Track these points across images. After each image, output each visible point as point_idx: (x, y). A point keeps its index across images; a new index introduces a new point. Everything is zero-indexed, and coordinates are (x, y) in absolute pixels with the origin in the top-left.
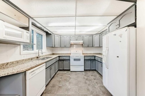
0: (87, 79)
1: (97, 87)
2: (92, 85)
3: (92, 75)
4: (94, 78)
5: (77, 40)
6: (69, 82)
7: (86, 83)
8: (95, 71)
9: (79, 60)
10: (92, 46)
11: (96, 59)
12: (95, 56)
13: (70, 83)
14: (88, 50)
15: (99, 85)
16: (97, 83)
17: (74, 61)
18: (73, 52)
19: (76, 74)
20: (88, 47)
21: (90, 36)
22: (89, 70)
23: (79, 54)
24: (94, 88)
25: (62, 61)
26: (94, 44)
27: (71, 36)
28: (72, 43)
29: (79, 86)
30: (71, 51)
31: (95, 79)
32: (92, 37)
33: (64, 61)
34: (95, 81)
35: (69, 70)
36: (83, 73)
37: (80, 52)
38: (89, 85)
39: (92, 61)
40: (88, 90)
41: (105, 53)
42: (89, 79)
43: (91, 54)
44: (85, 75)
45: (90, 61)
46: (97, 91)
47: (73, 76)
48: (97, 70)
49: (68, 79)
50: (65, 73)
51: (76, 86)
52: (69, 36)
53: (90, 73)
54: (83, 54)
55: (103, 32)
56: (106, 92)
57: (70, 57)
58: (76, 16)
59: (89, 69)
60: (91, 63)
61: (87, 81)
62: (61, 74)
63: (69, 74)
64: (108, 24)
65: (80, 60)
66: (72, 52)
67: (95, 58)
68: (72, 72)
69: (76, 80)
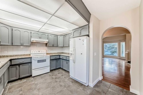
0: (56, 78)
1: (66, 81)
2: (63, 80)
3: (59, 73)
4: (61, 74)
5: (40, 38)
6: (37, 89)
7: (56, 82)
8: (60, 69)
9: (44, 61)
10: (56, 46)
11: (61, 58)
12: (60, 55)
13: (39, 89)
14: (52, 50)
15: (67, 78)
16: (65, 77)
17: (38, 62)
18: (34, 53)
19: (42, 78)
20: (53, 46)
21: (55, 35)
22: (55, 70)
23: (43, 54)
24: (65, 82)
25: (17, 66)
26: (58, 44)
27: (33, 32)
28: (35, 41)
29: (52, 87)
30: (32, 51)
31: (62, 76)
32: (56, 38)
33: (21, 66)
34: (63, 77)
35: (30, 76)
36: (49, 74)
37: (44, 52)
38: (60, 82)
39: (57, 60)
40: (61, 86)
41: (72, 52)
42: (57, 77)
43: (55, 53)
44: (53, 76)
45: (55, 60)
46: (68, 83)
47: (39, 80)
48: (62, 67)
49: (33, 86)
50: (25, 82)
51: (49, 89)
52: (29, 31)
53: (56, 72)
54: (47, 54)
55: (67, 34)
56: (73, 81)
57: (32, 58)
58: (53, 15)
59: (55, 68)
60: (57, 62)
61: (56, 80)
62: (17, 86)
63: (32, 81)
64: (73, 30)
65: (46, 61)
66: (32, 53)
67: (60, 56)
68: (35, 78)
69: (45, 83)
